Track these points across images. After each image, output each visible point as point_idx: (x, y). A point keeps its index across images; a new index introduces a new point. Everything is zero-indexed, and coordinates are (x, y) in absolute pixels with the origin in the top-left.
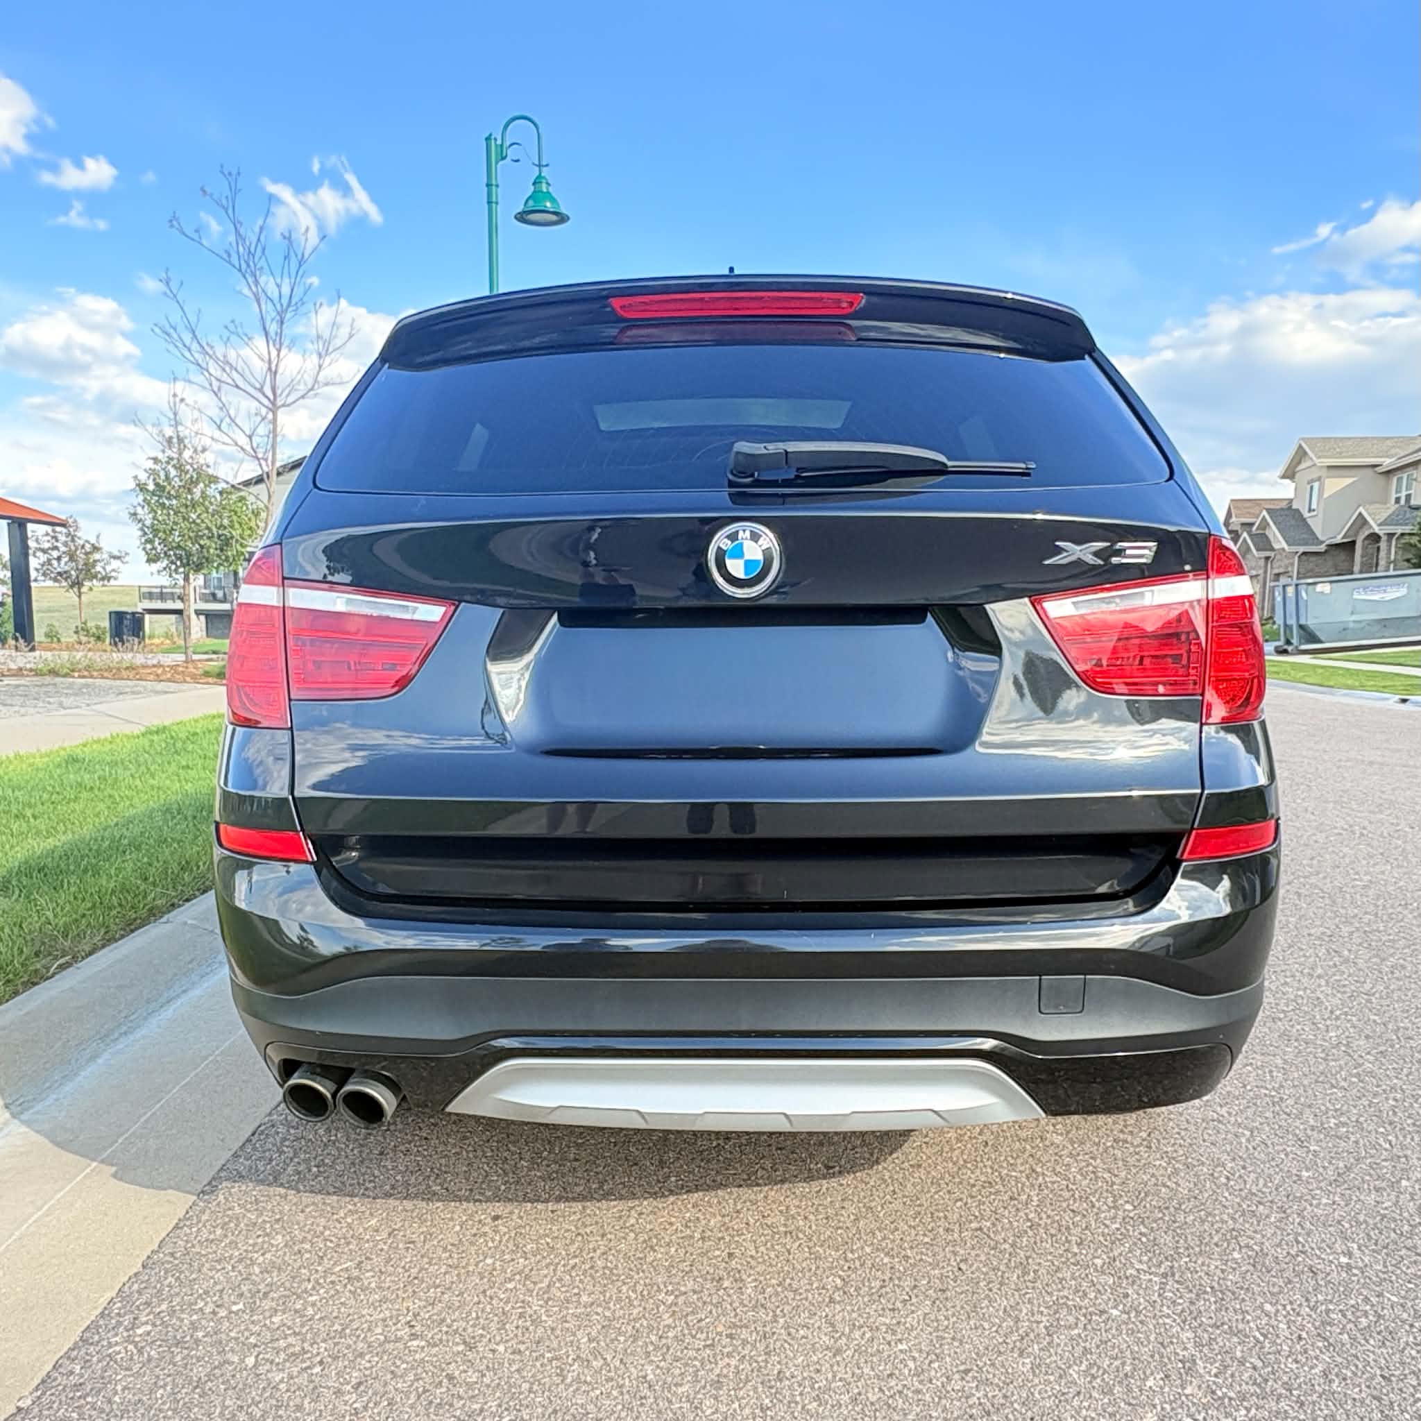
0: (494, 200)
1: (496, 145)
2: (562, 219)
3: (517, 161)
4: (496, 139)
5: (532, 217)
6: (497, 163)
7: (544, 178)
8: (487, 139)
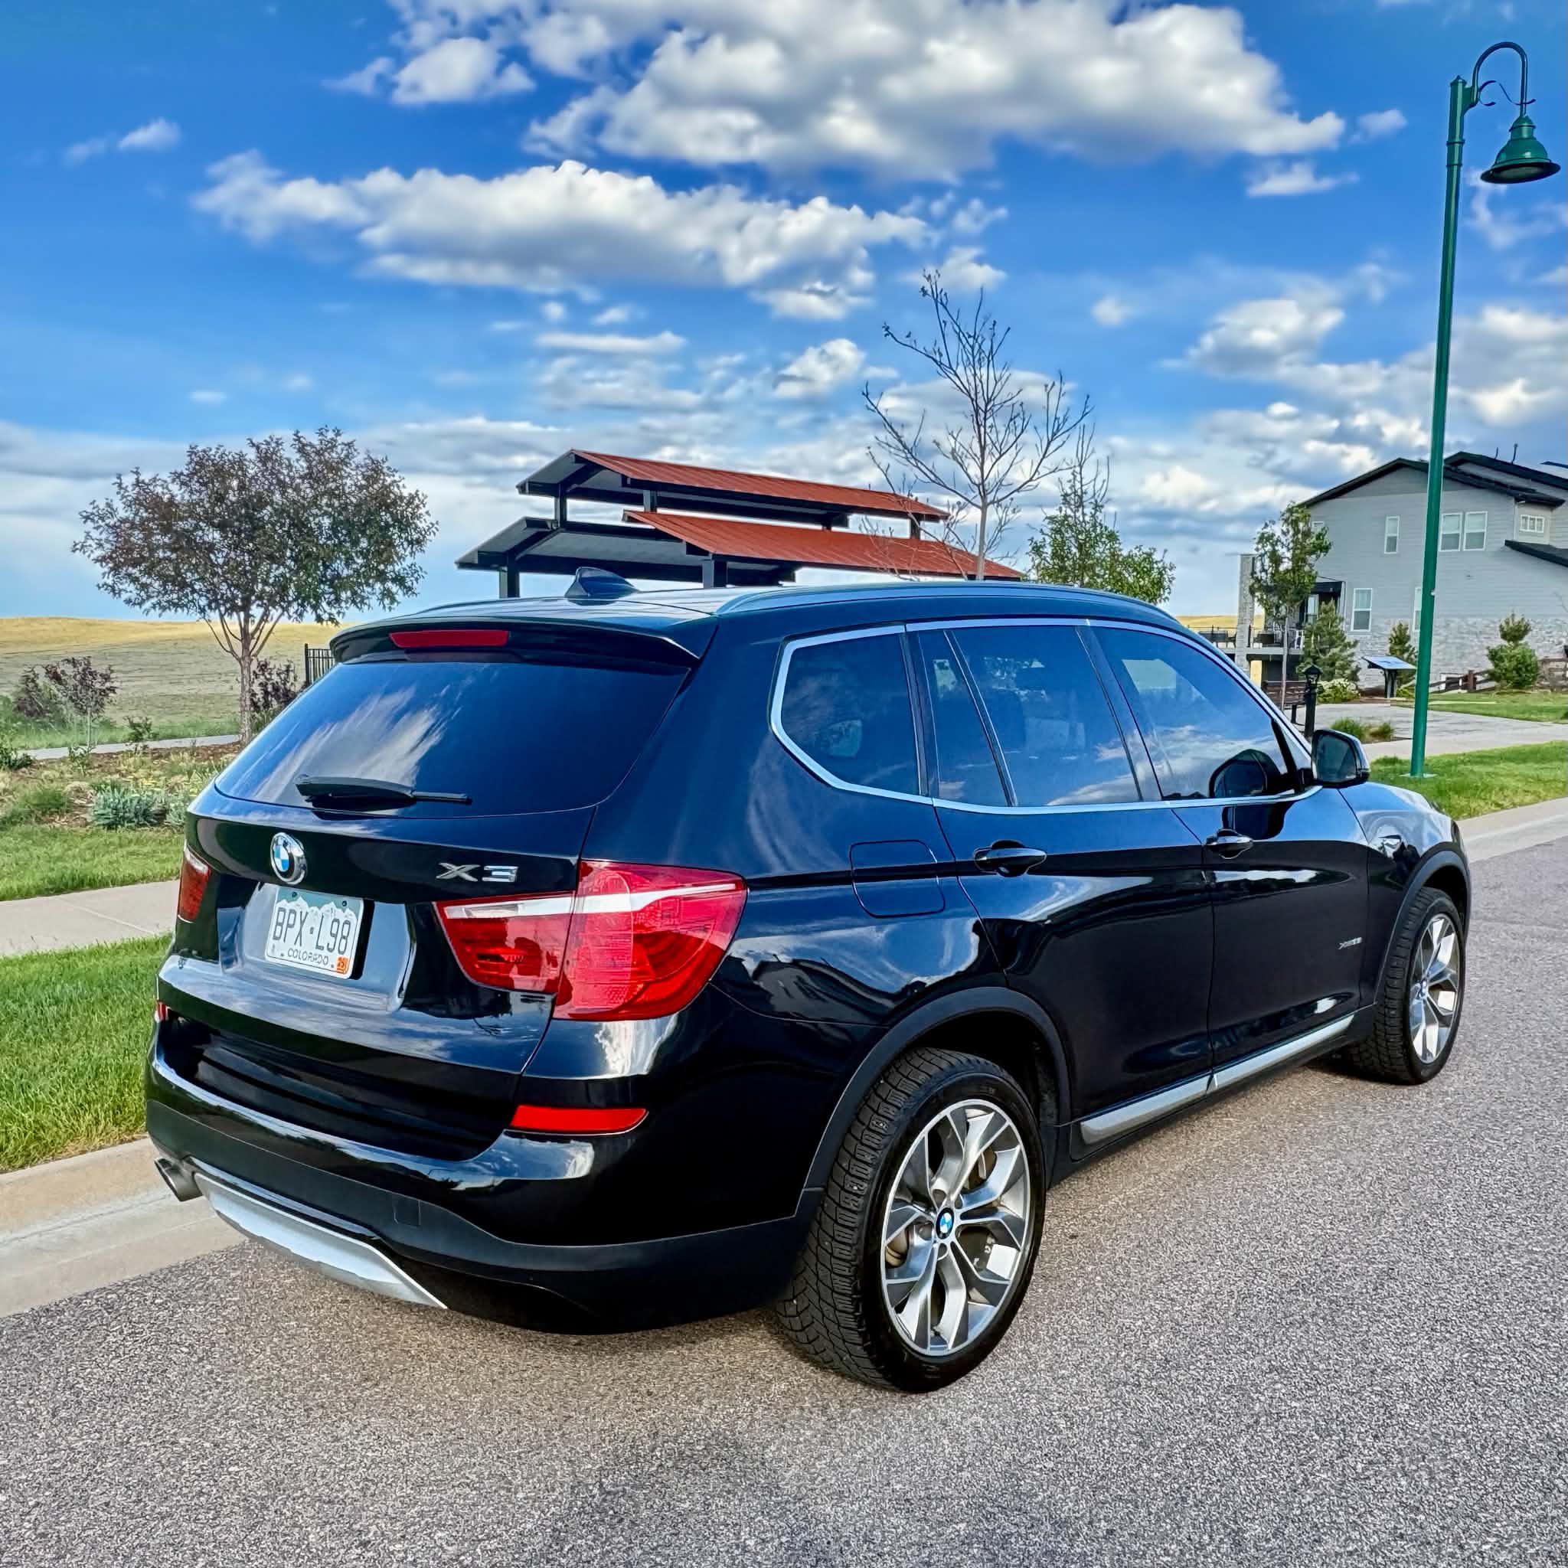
0: (1456, 162)
1: (1464, 90)
2: (1547, 169)
3: (1493, 104)
4: (1464, 83)
5: (1506, 174)
6: (1464, 112)
7: (1527, 119)
8: (1452, 84)
